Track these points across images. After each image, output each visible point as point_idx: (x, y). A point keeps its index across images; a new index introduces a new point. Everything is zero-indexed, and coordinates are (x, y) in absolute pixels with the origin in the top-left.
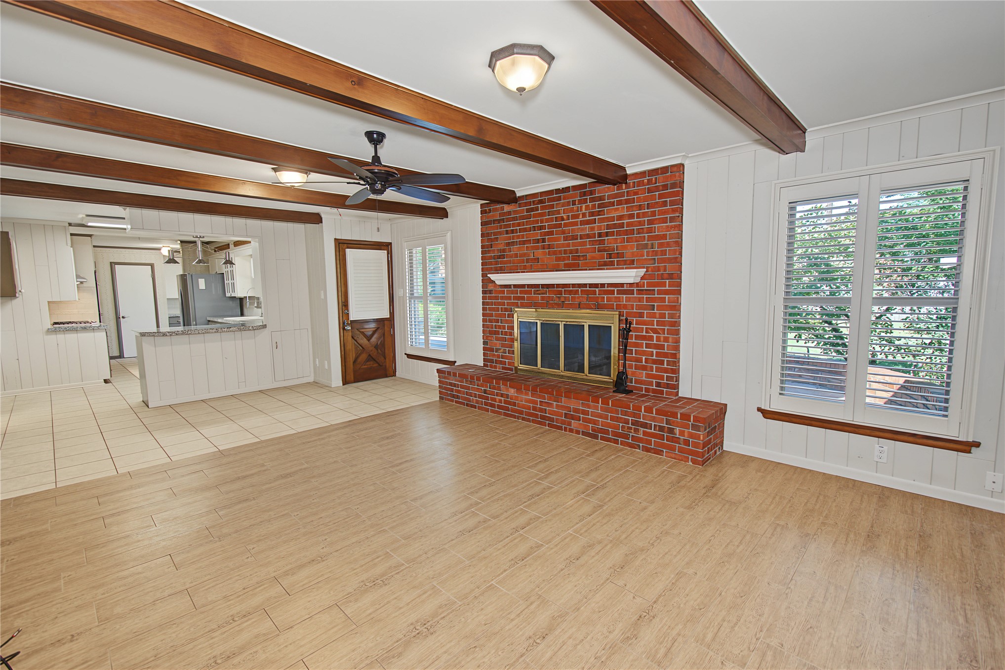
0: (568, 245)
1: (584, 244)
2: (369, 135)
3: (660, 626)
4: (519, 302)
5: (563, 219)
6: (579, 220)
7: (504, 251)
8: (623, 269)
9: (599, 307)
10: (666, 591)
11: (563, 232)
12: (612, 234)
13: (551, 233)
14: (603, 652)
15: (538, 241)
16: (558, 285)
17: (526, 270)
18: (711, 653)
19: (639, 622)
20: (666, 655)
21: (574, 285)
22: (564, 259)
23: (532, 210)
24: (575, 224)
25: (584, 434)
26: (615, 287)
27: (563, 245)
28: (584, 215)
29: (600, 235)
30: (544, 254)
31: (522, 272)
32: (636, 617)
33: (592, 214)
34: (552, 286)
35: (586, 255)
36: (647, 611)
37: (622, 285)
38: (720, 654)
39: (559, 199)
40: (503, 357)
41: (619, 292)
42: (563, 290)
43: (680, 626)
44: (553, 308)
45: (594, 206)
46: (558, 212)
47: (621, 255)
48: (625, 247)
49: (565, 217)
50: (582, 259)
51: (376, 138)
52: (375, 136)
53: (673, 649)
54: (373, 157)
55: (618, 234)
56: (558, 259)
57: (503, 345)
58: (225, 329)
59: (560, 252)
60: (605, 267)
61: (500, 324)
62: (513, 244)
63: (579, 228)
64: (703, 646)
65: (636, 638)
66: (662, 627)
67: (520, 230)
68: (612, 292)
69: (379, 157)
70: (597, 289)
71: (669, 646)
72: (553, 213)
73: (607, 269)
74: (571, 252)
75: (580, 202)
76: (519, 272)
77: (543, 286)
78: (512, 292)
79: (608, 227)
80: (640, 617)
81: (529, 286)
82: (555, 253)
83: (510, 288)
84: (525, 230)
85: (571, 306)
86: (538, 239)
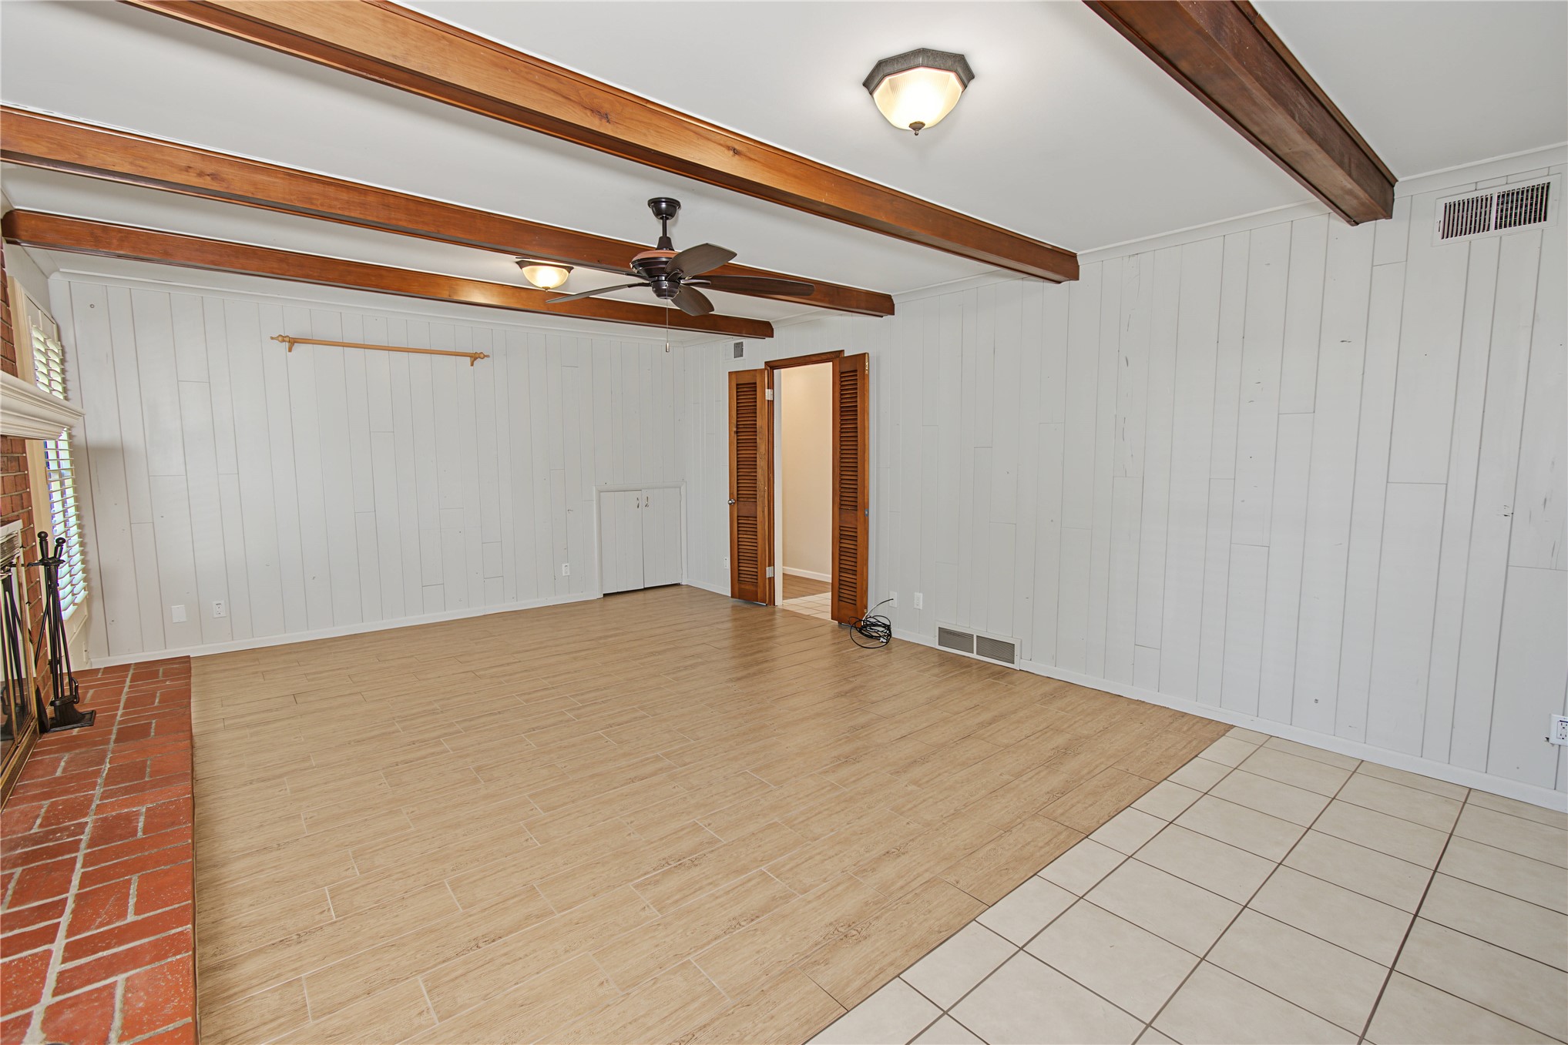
2: (655, 203)
51: (664, 209)
52: (664, 205)
54: (660, 238)
69: (669, 239)
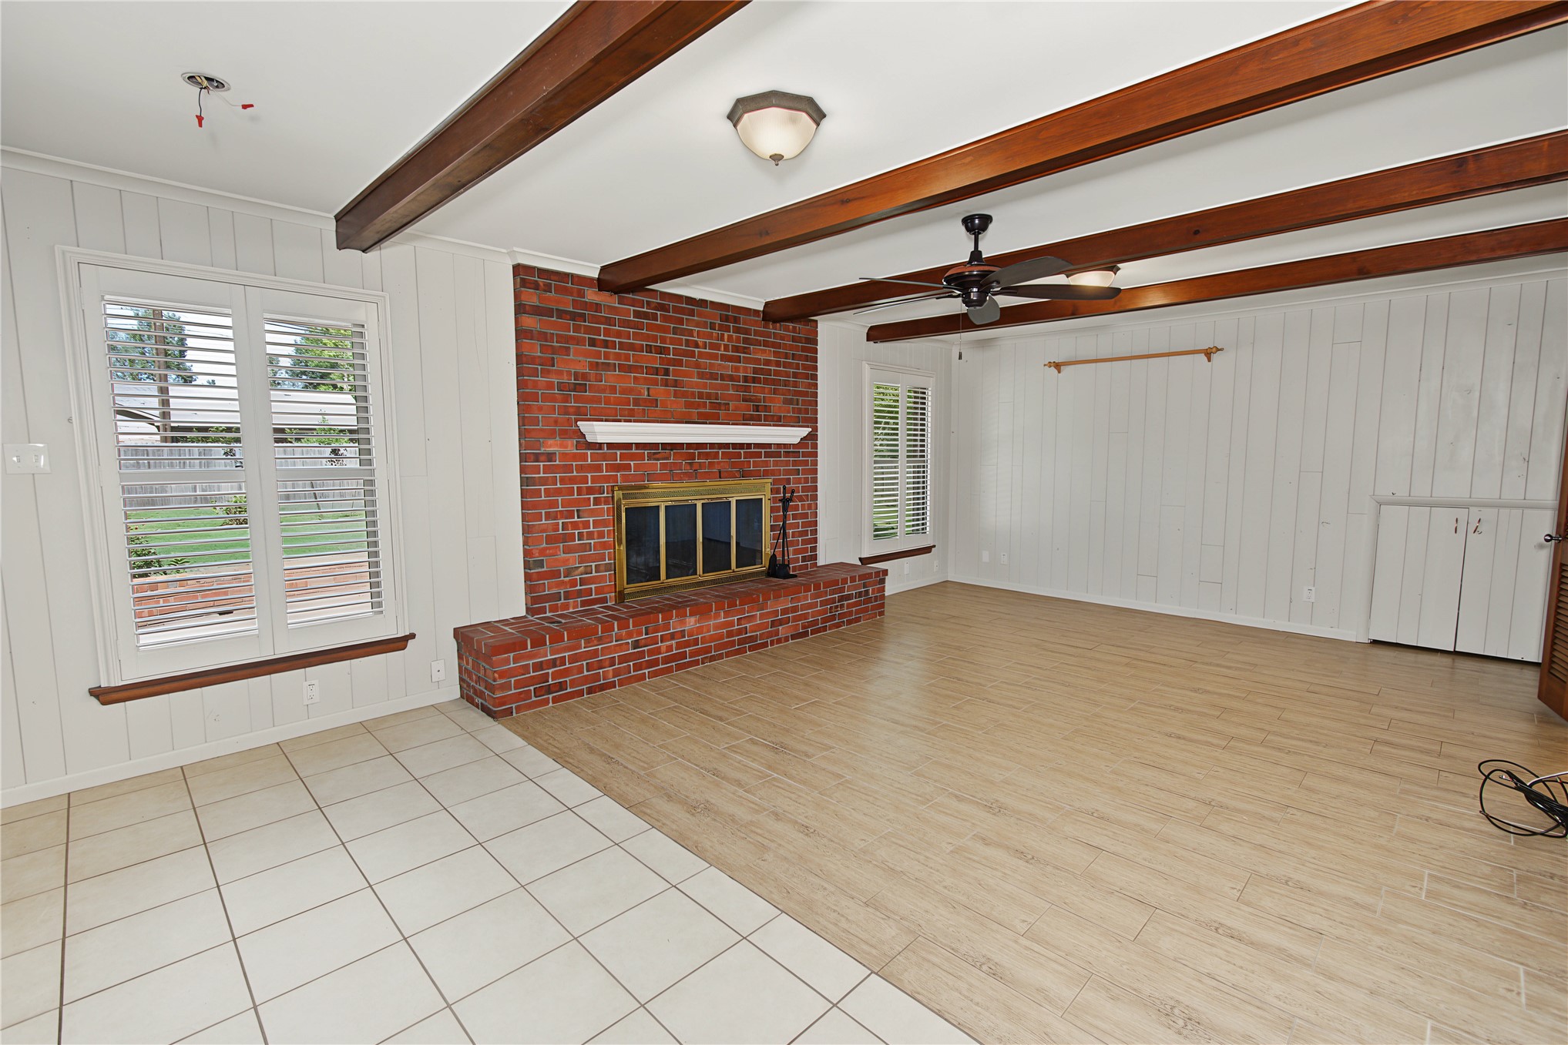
0: (705, 386)
1: (727, 388)
4: (619, 474)
5: (697, 345)
6: (720, 352)
7: (584, 376)
8: (770, 425)
9: (745, 475)
11: (697, 365)
12: (758, 380)
13: (679, 363)
15: (657, 371)
16: (690, 445)
17: (632, 418)
21: (712, 445)
22: (698, 405)
23: (645, 316)
24: (714, 357)
25: (793, 637)
26: (763, 449)
27: (697, 385)
28: (726, 348)
29: (746, 379)
30: (668, 393)
31: (626, 421)
33: (736, 349)
34: (680, 446)
35: (729, 404)
37: (769, 445)
39: (692, 313)
40: (583, 582)
41: (767, 455)
42: (696, 451)
44: (681, 480)
45: (738, 340)
46: (690, 333)
47: (767, 409)
48: (772, 400)
49: (700, 344)
50: (723, 408)
55: (766, 381)
56: (689, 405)
57: (582, 560)
59: (693, 394)
60: (752, 422)
61: (576, 519)
62: (607, 367)
63: (720, 365)
67: (622, 346)
68: (759, 455)
70: (742, 451)
72: (683, 332)
73: (753, 425)
74: (709, 395)
75: (721, 328)
76: (620, 421)
77: (665, 446)
78: (604, 457)
79: (755, 371)
81: (639, 445)
82: (684, 394)
83: (600, 449)
84: (632, 347)
85: (708, 476)
86: (657, 368)
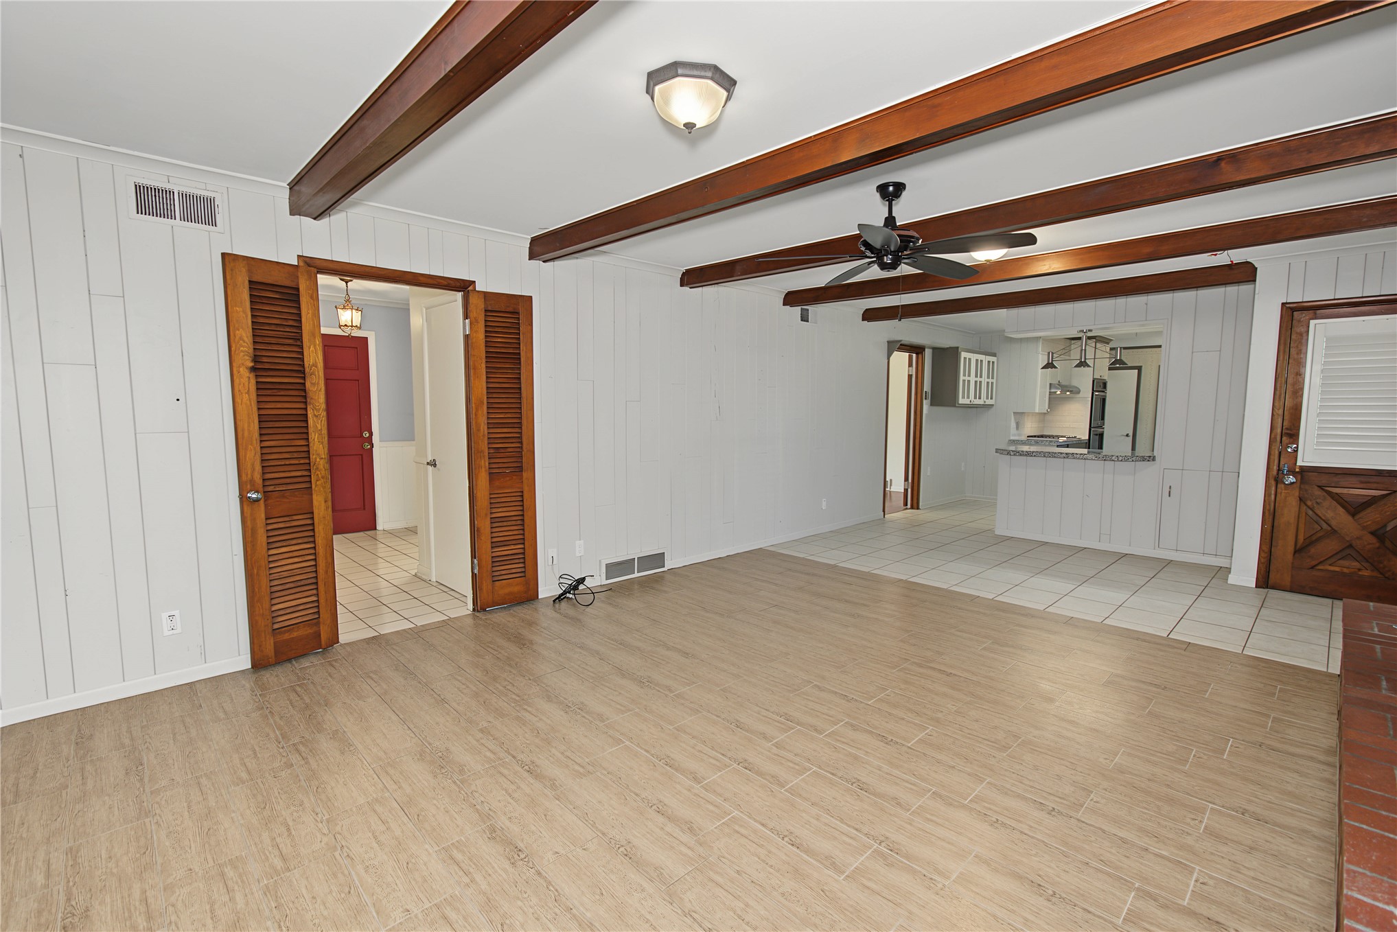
3: (496, 866)
10: (556, 894)
14: (487, 808)
18: (427, 905)
19: (512, 848)
20: (452, 858)
32: (521, 845)
36: (526, 860)
38: (420, 916)
43: (484, 886)
52: (891, 188)
53: (456, 868)
54: (886, 218)
58: (1078, 456)
64: (443, 900)
65: (489, 838)
66: (493, 868)
69: (894, 218)
71: (462, 865)
80: (520, 850)
